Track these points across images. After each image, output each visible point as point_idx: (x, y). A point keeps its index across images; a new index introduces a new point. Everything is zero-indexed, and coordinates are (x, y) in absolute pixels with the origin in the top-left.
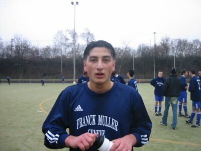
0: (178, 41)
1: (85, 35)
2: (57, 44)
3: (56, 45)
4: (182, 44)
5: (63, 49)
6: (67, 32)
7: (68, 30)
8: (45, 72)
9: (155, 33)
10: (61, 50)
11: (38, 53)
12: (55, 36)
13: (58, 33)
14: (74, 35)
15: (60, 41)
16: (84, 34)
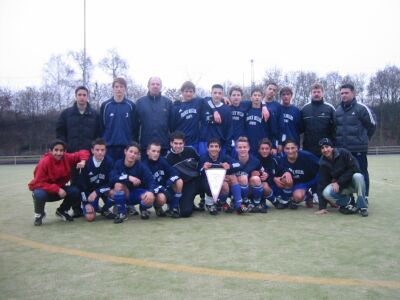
0: (297, 75)
1: (109, 63)
2: (50, 83)
3: (47, 86)
4: (307, 81)
5: (62, 94)
6: (71, 56)
7: (71, 53)
8: (26, 143)
9: (252, 61)
10: (59, 95)
11: (9, 104)
12: (46, 67)
13: (52, 59)
14: (86, 63)
15: (56, 76)
16: (105, 61)
